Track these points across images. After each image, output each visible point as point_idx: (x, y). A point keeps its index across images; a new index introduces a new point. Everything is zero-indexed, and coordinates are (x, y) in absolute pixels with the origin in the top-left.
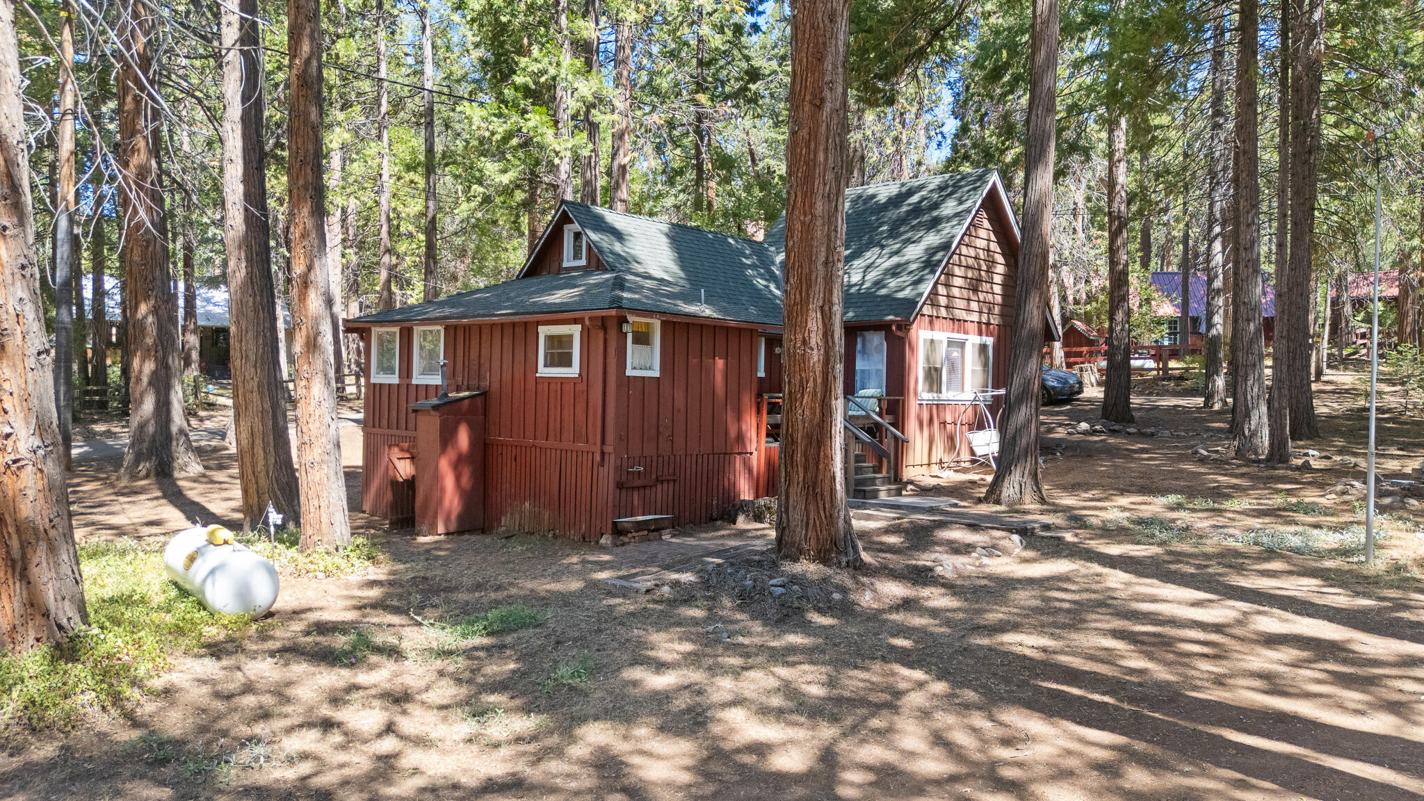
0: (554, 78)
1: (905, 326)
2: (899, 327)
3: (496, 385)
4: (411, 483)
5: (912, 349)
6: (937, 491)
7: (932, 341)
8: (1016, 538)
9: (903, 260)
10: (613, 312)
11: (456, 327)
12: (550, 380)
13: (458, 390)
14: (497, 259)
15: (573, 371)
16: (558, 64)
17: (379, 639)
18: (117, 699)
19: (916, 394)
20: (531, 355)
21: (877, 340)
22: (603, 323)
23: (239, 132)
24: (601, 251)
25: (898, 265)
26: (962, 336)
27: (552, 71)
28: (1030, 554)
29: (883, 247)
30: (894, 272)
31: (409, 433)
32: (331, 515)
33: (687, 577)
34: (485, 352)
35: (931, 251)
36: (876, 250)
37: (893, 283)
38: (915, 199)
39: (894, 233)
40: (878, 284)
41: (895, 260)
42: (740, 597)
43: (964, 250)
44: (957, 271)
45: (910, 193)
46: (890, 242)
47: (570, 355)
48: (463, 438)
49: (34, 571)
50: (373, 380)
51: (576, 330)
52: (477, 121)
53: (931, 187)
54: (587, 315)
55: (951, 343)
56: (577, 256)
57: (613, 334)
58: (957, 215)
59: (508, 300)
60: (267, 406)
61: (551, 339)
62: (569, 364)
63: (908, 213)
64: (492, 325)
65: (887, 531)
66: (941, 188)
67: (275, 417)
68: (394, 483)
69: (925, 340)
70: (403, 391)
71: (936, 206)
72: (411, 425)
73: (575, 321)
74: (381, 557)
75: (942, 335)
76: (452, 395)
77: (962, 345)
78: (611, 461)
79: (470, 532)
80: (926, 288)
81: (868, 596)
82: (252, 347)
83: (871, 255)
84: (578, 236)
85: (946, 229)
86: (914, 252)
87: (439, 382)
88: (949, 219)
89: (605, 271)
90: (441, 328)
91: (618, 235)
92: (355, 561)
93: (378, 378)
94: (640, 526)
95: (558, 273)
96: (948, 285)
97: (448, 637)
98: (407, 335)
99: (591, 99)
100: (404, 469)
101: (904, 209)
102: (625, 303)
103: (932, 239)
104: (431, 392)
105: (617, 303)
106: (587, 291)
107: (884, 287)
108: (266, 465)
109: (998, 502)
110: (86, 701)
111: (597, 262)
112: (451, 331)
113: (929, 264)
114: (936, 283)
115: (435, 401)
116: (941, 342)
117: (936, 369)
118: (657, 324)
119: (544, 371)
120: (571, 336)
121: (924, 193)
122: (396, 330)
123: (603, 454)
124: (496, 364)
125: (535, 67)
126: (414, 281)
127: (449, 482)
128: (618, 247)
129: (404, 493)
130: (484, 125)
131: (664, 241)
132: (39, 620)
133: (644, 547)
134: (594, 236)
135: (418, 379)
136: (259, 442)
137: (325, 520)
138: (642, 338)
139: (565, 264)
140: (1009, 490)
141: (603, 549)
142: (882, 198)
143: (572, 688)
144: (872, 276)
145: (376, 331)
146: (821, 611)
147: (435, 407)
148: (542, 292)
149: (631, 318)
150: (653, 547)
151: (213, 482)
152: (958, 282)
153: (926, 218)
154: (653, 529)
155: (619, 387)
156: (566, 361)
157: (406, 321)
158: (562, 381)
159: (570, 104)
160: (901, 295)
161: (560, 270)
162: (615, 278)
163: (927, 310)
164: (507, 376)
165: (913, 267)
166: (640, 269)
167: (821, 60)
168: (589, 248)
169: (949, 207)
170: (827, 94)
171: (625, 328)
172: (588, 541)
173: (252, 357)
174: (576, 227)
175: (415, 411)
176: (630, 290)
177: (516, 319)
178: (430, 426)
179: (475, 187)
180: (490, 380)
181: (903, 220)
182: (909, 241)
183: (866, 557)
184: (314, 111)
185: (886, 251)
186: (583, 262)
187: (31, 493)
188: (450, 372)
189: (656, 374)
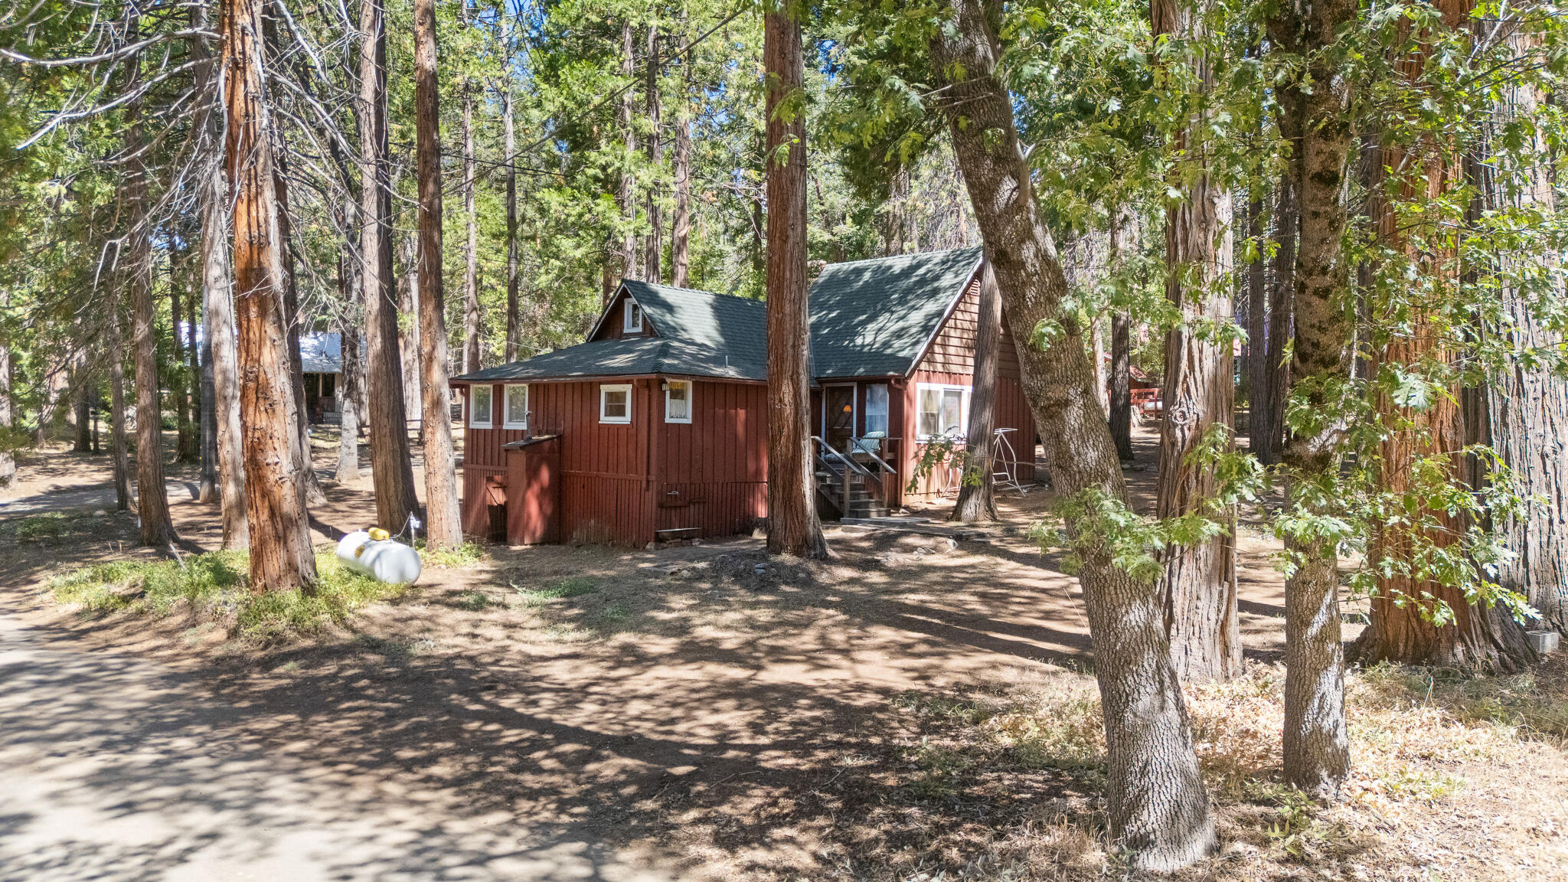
0: (619, 169)
1: (903, 381)
2: (898, 381)
3: (568, 430)
4: (503, 509)
5: (910, 401)
6: (925, 513)
7: (929, 392)
8: (951, 542)
9: (906, 324)
10: (654, 376)
11: (537, 385)
12: (609, 426)
13: (540, 433)
14: (574, 304)
15: (626, 419)
16: (623, 158)
17: (491, 598)
18: (342, 618)
19: (914, 436)
20: (595, 408)
21: (881, 392)
22: (648, 384)
23: (375, 241)
24: (653, 322)
25: (903, 329)
26: (958, 387)
27: (618, 164)
28: (959, 553)
29: (892, 313)
30: (899, 334)
31: (501, 468)
32: (449, 525)
33: (702, 565)
34: (560, 404)
35: (930, 317)
36: (887, 315)
37: (897, 344)
38: (922, 271)
39: (902, 301)
40: (886, 344)
41: (901, 324)
42: (734, 575)
43: (959, 315)
44: (952, 333)
45: (919, 265)
46: (899, 308)
47: (624, 407)
48: (545, 475)
49: (290, 544)
50: (471, 426)
51: (628, 389)
52: (554, 206)
53: (936, 260)
54: (635, 378)
55: (947, 393)
56: (635, 325)
57: (655, 393)
58: (952, 286)
59: (578, 363)
60: (397, 446)
61: (610, 395)
62: (623, 414)
63: (916, 282)
64: (565, 384)
65: (861, 539)
66: (943, 263)
67: (402, 456)
68: (491, 507)
69: (922, 391)
70: (496, 433)
71: (937, 278)
72: (503, 462)
73: (628, 382)
74: (485, 555)
75: (939, 387)
76: (535, 438)
77: (959, 394)
78: (654, 486)
79: (549, 543)
80: (921, 349)
81: (825, 575)
82: (385, 401)
83: (882, 319)
84: (635, 307)
85: (942, 298)
86: (916, 318)
87: (525, 427)
88: (945, 289)
89: (657, 338)
90: (526, 386)
91: (670, 308)
92: (468, 559)
93: (475, 425)
94: (675, 535)
95: (620, 338)
96: (944, 345)
97: (537, 597)
98: (499, 391)
99: (651, 185)
100: (498, 497)
101: (914, 279)
102: (664, 369)
103: (931, 307)
104: (519, 435)
105: (658, 369)
106: (640, 356)
107: (890, 347)
108: (396, 491)
109: (959, 519)
110: (325, 618)
111: (651, 330)
112: (534, 388)
113: (926, 329)
114: (932, 343)
115: (522, 443)
116: (938, 392)
117: (933, 415)
118: (690, 384)
119: (604, 419)
120: (624, 393)
121: (929, 266)
122: (490, 386)
123: (648, 481)
124: (569, 415)
125: (602, 161)
126: (495, 330)
127: (533, 508)
128: (668, 318)
129: (500, 513)
130: (560, 208)
131: (709, 310)
132: (293, 573)
133: (677, 550)
134: (648, 310)
135: (508, 425)
136: (390, 474)
137: (445, 528)
138: (678, 394)
139: (626, 331)
140: (969, 510)
141: (649, 552)
142: (897, 270)
143: (612, 620)
144: (882, 337)
145: (473, 387)
146: (787, 584)
147: (522, 447)
148: (605, 356)
149: (668, 380)
150: (686, 549)
151: (337, 511)
152: (954, 342)
153: (928, 288)
154: (687, 538)
155: (659, 432)
156: (620, 412)
157: (498, 381)
158: (619, 427)
159: (632, 190)
160: (901, 354)
161: (622, 336)
162: (663, 345)
163: (924, 366)
164: (577, 423)
165: (913, 330)
166: (686, 336)
167: (785, 210)
168: (644, 319)
169: (948, 279)
170: (790, 232)
171: (664, 387)
172: (637, 546)
173: (385, 410)
174: (634, 300)
175: (507, 450)
176: (674, 356)
177: (583, 379)
178: (518, 463)
179: (552, 261)
180: (564, 426)
181: (909, 290)
182: (913, 308)
183: (831, 553)
184: (436, 235)
185: (895, 316)
186: (639, 329)
187: (289, 498)
188: (534, 421)
189: (689, 421)
